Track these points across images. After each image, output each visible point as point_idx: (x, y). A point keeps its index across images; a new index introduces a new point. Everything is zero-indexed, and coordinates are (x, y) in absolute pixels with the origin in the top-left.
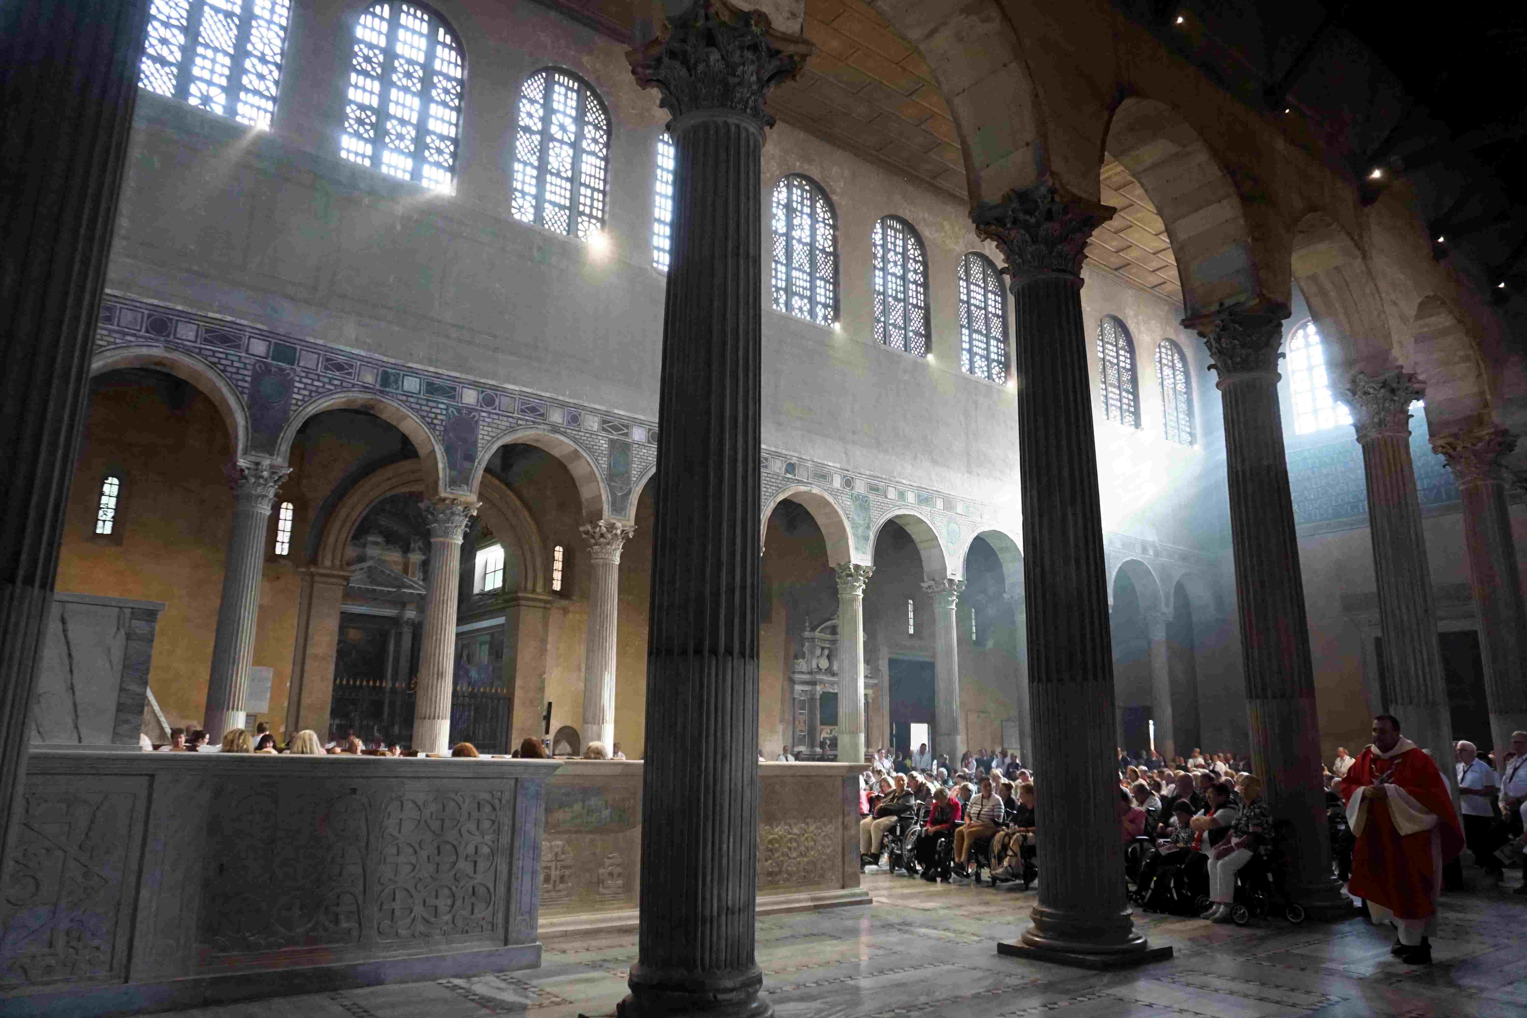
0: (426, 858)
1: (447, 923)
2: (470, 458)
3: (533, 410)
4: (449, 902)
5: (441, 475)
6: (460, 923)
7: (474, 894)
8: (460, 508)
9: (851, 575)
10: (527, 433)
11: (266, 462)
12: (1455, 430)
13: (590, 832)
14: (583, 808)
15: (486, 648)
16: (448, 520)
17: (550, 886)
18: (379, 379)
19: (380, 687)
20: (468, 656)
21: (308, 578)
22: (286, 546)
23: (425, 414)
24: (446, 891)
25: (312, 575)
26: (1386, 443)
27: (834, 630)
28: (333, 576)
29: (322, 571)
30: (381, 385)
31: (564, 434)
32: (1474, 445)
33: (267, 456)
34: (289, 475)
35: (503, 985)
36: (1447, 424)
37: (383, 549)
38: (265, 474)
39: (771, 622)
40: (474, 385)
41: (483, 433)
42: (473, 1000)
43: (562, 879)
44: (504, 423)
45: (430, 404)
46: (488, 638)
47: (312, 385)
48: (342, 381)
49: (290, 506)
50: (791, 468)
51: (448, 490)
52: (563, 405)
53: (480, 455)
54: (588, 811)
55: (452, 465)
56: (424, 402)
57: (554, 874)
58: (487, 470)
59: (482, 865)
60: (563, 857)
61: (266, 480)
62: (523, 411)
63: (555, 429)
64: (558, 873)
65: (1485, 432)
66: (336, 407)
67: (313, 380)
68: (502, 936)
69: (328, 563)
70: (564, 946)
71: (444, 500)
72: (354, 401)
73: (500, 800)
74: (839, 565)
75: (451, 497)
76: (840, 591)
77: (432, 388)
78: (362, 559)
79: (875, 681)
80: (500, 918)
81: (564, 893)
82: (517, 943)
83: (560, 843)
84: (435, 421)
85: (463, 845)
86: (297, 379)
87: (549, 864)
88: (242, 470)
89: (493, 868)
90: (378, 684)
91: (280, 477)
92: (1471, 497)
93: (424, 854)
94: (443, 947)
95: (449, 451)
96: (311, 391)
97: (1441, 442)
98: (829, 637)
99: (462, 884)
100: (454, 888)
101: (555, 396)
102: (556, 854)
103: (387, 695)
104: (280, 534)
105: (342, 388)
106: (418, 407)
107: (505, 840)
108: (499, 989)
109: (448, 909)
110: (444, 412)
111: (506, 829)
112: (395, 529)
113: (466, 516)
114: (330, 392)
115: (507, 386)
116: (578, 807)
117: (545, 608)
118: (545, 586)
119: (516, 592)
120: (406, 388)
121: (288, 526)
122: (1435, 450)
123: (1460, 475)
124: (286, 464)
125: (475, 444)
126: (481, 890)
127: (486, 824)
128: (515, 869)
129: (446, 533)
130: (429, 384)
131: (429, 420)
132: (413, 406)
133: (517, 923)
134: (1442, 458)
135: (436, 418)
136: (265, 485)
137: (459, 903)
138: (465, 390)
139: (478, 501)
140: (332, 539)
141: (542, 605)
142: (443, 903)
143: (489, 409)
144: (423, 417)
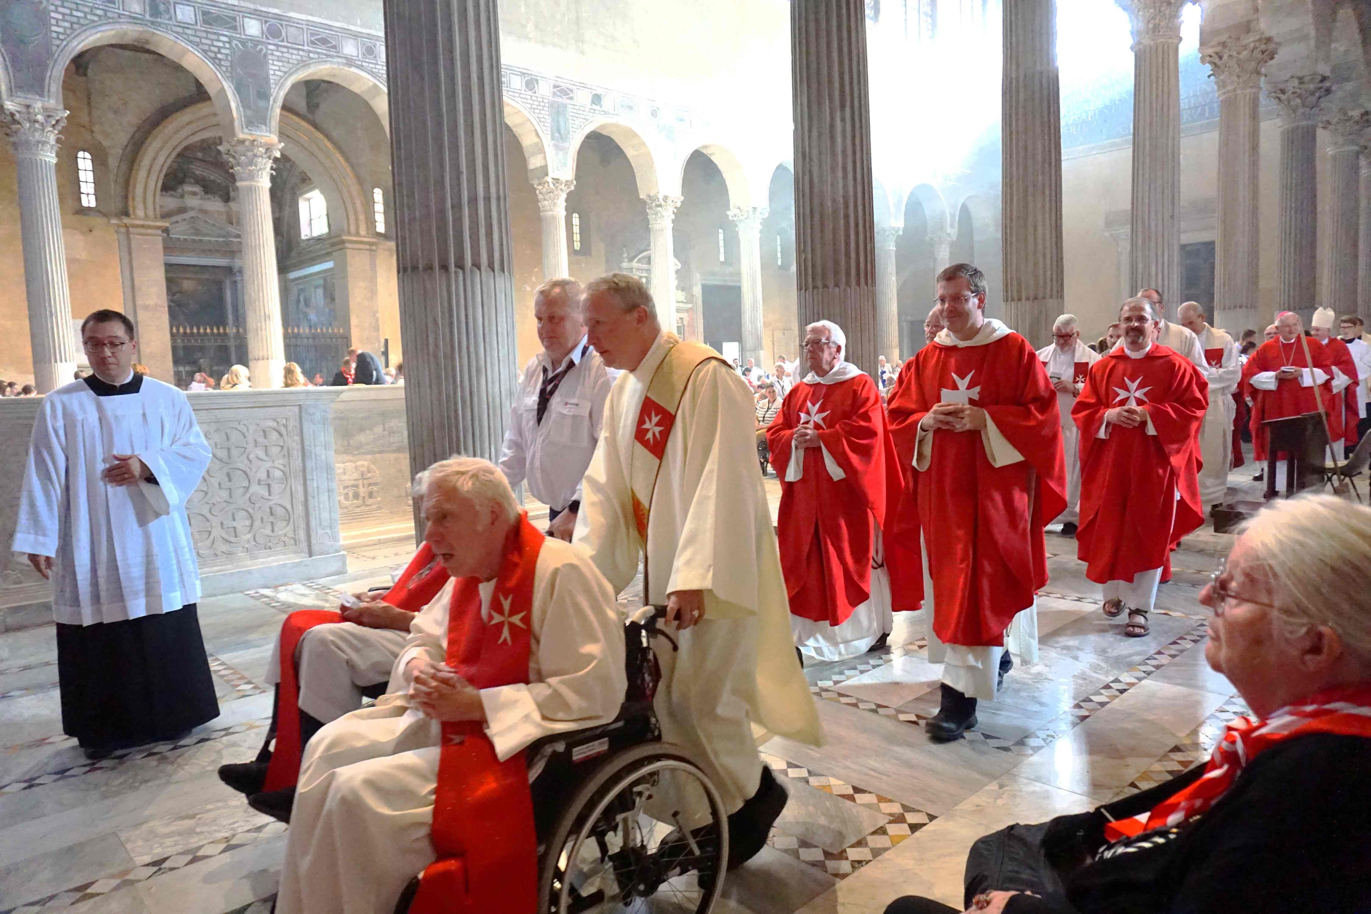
0: (216, 484)
1: (248, 542)
2: (264, 95)
3: (324, 41)
4: (248, 523)
5: (235, 114)
6: (260, 540)
7: (272, 514)
8: (262, 150)
9: (660, 206)
10: (321, 67)
11: (38, 105)
12: (1223, 38)
13: (394, 451)
14: (384, 430)
15: (320, 291)
16: (251, 163)
17: (360, 502)
18: (147, 8)
19: (225, 334)
20: (305, 301)
21: (123, 230)
22: (92, 198)
23: (207, 48)
24: (243, 514)
25: (126, 226)
26: (1157, 49)
27: (649, 260)
28: (149, 227)
29: (137, 222)
30: (151, 15)
31: (360, 67)
32: (1239, 53)
33: (37, 97)
34: (67, 118)
35: (307, 591)
36: (1216, 33)
37: (202, 199)
38: (40, 117)
39: (590, 255)
40: (256, 14)
41: (274, 69)
42: (274, 607)
43: (371, 495)
44: (295, 57)
45: (210, 36)
46: (321, 282)
47: (71, 15)
48: (105, 11)
49: (88, 155)
50: (597, 99)
51: (246, 131)
52: (356, 36)
53: (274, 91)
54: (389, 433)
55: (244, 103)
56: (204, 35)
57: (362, 491)
58: (285, 108)
59: (276, 488)
60: (369, 475)
61: (42, 124)
62: (313, 43)
63: (350, 62)
64: (366, 489)
65: (1250, 40)
66: (106, 42)
67: (71, 9)
68: (306, 549)
69: (140, 213)
70: (372, 554)
71: (243, 142)
72: (125, 34)
73: (285, 426)
74: (649, 196)
75: (250, 138)
76: (652, 222)
77: (209, 19)
78: (182, 210)
79: (690, 306)
80: (302, 534)
81: (374, 507)
82: (320, 554)
83: (366, 463)
84: (219, 56)
85: (254, 470)
86: (52, 8)
87: (355, 483)
88: (12, 115)
89: (288, 488)
90: (221, 330)
91: (58, 121)
92: (1229, 105)
93: (214, 482)
94: (249, 562)
95: (239, 89)
96: (72, 23)
97: (1210, 51)
98: (645, 266)
99: (257, 505)
100: (250, 510)
101: (345, 26)
102: (363, 474)
103: (232, 340)
104: (83, 185)
105: (106, 19)
106: (198, 40)
107: (297, 463)
108: (303, 595)
109: (248, 529)
110: (227, 45)
111: (296, 453)
112: (212, 178)
113: (269, 158)
114: (93, 25)
115: (292, 14)
116: (378, 430)
117: (371, 250)
118: (367, 228)
119: (339, 236)
120: (180, 16)
121: (90, 176)
122: (1203, 60)
123: (1222, 85)
124: (61, 107)
125: (267, 79)
126: (279, 511)
127: (275, 450)
128: (309, 488)
129: (251, 176)
130: (205, 13)
131: (213, 55)
132: (191, 38)
133: (319, 536)
134: (1208, 68)
135: (219, 52)
136: (43, 130)
137: (257, 523)
138: (246, 20)
139: (280, 142)
140: (139, 190)
141: (367, 247)
142: (242, 523)
143: (276, 41)
144: (205, 52)
